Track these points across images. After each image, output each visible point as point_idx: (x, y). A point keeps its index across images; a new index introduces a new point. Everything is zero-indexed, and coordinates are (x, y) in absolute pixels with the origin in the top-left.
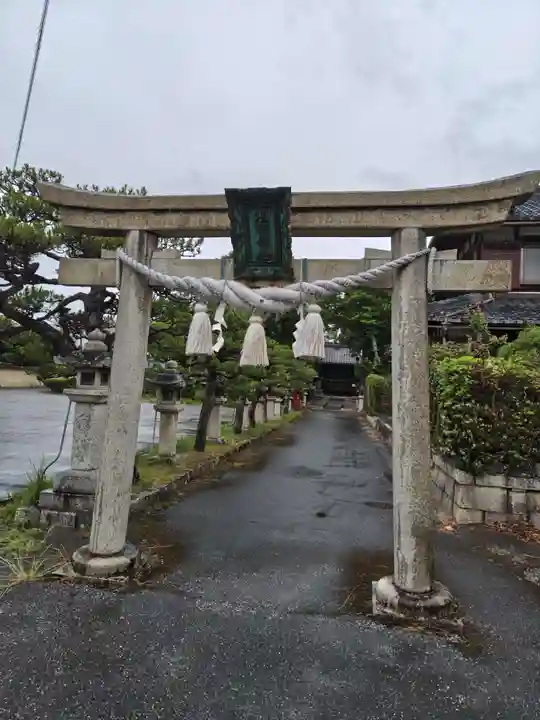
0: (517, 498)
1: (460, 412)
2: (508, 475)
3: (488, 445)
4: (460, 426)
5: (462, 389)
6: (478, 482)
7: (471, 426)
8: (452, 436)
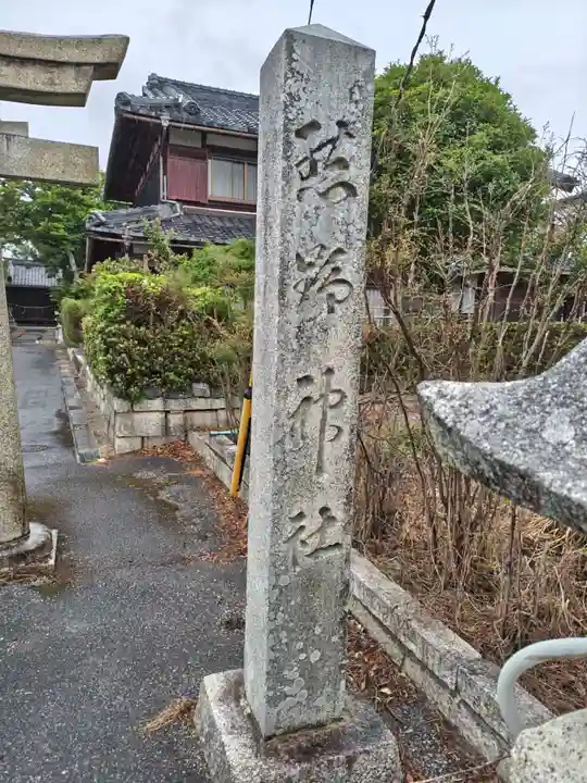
0: (175, 420)
1: (114, 335)
2: (166, 397)
3: (143, 368)
4: (115, 350)
5: (117, 310)
6: (136, 408)
7: (127, 351)
8: (107, 362)
